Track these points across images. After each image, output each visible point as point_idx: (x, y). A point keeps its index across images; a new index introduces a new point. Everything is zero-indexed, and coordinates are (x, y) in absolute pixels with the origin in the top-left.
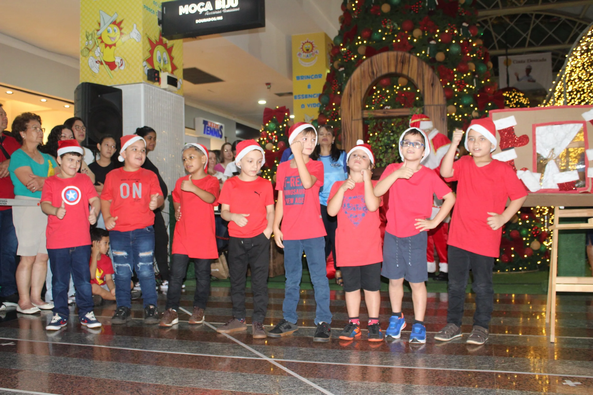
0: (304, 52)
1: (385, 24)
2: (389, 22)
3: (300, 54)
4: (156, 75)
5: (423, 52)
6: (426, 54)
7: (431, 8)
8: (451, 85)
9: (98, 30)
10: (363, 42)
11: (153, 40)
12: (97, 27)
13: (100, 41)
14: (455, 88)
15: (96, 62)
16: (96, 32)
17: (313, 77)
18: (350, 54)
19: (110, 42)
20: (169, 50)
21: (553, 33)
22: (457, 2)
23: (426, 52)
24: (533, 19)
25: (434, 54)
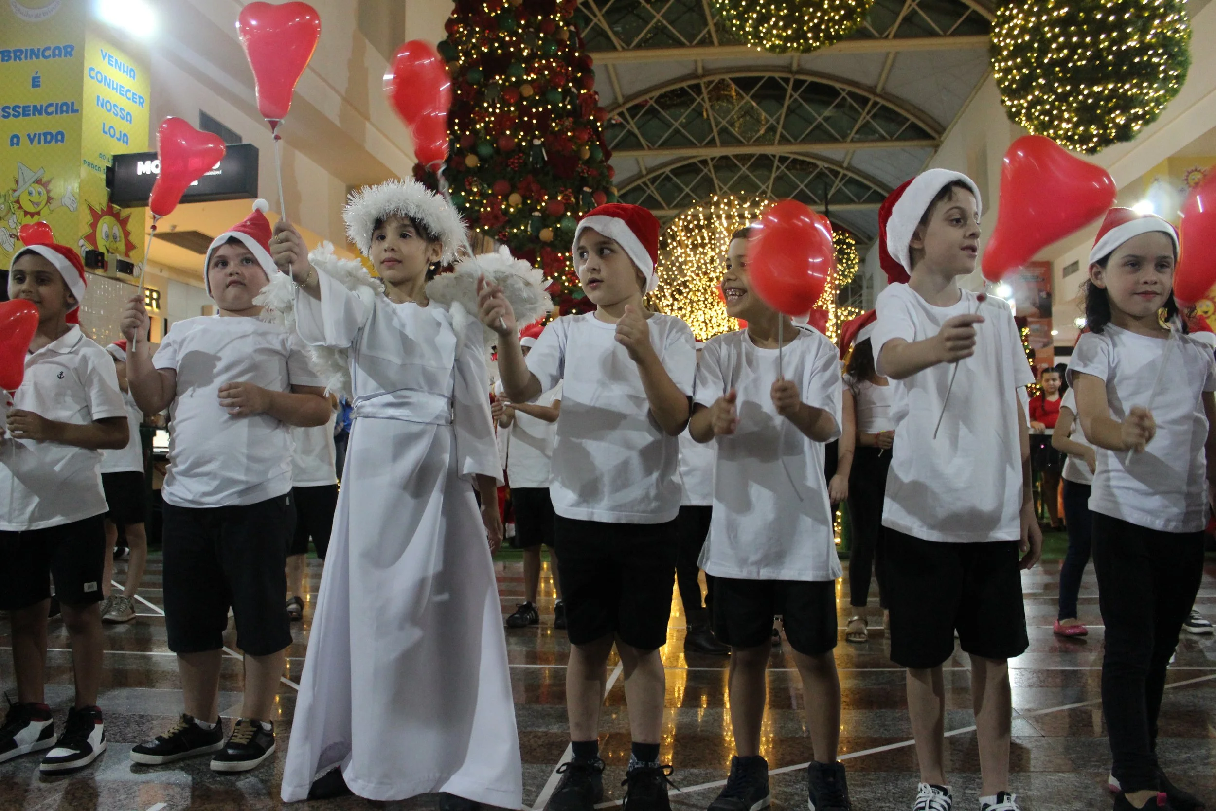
1: (470, 184)
2: (476, 181)
4: (100, 258)
5: (523, 228)
6: (526, 230)
7: (537, 164)
8: (560, 276)
9: (14, 191)
11: (97, 208)
12: (14, 186)
13: (16, 206)
14: (565, 281)
15: (11, 236)
16: (11, 192)
19: (31, 209)
20: (123, 223)
21: (806, 186)
22: (577, 156)
23: (526, 227)
24: (776, 163)
25: (537, 230)
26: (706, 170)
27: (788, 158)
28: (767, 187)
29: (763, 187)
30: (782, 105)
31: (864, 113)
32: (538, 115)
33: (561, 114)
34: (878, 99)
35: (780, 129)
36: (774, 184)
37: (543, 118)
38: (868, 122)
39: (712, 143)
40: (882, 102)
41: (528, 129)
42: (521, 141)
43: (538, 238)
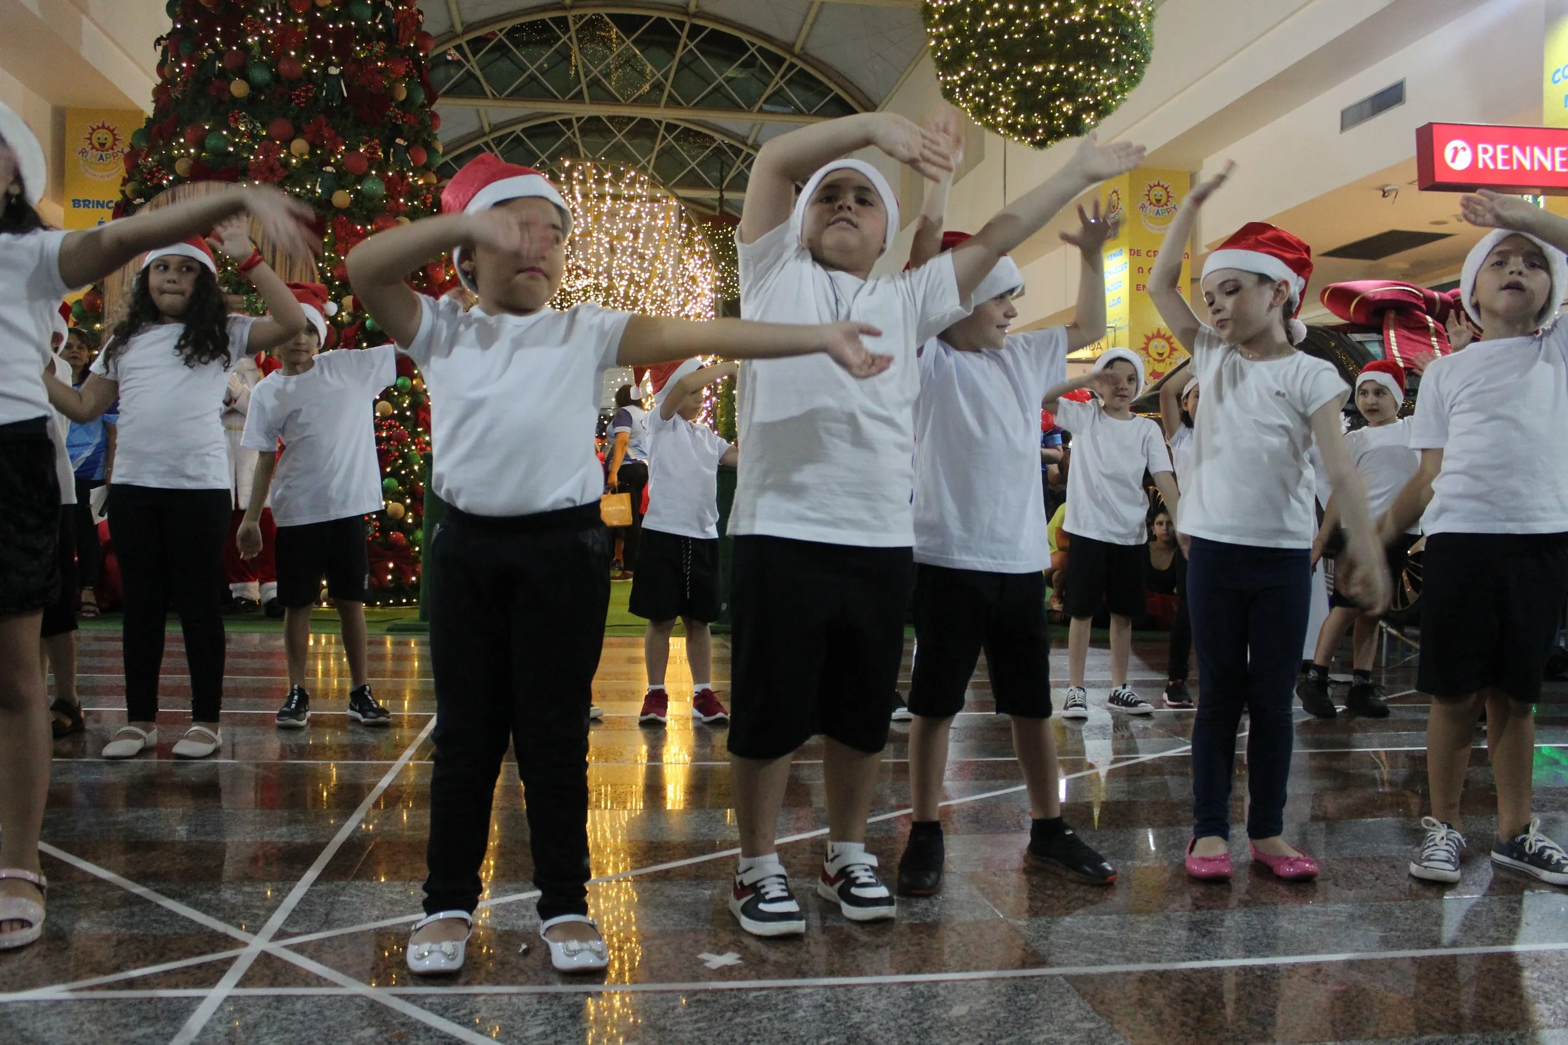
0: (93, 148)
1: (236, 121)
2: (244, 117)
3: (83, 152)
5: (309, 186)
6: (313, 190)
7: (332, 101)
10: (188, 151)
17: (111, 205)
18: (159, 171)
21: (698, 165)
22: (388, 96)
23: (313, 186)
24: (662, 131)
25: (329, 192)
26: (569, 134)
27: (677, 127)
28: (649, 162)
29: (644, 162)
30: (674, 56)
31: (777, 78)
32: (336, 34)
33: (368, 36)
34: (795, 61)
35: (668, 87)
36: (657, 158)
37: (344, 39)
38: (781, 88)
39: (578, 98)
40: (800, 64)
41: (321, 51)
42: (311, 66)
43: (329, 202)
